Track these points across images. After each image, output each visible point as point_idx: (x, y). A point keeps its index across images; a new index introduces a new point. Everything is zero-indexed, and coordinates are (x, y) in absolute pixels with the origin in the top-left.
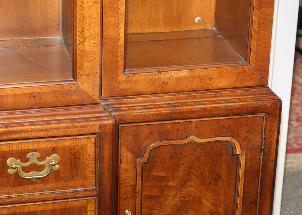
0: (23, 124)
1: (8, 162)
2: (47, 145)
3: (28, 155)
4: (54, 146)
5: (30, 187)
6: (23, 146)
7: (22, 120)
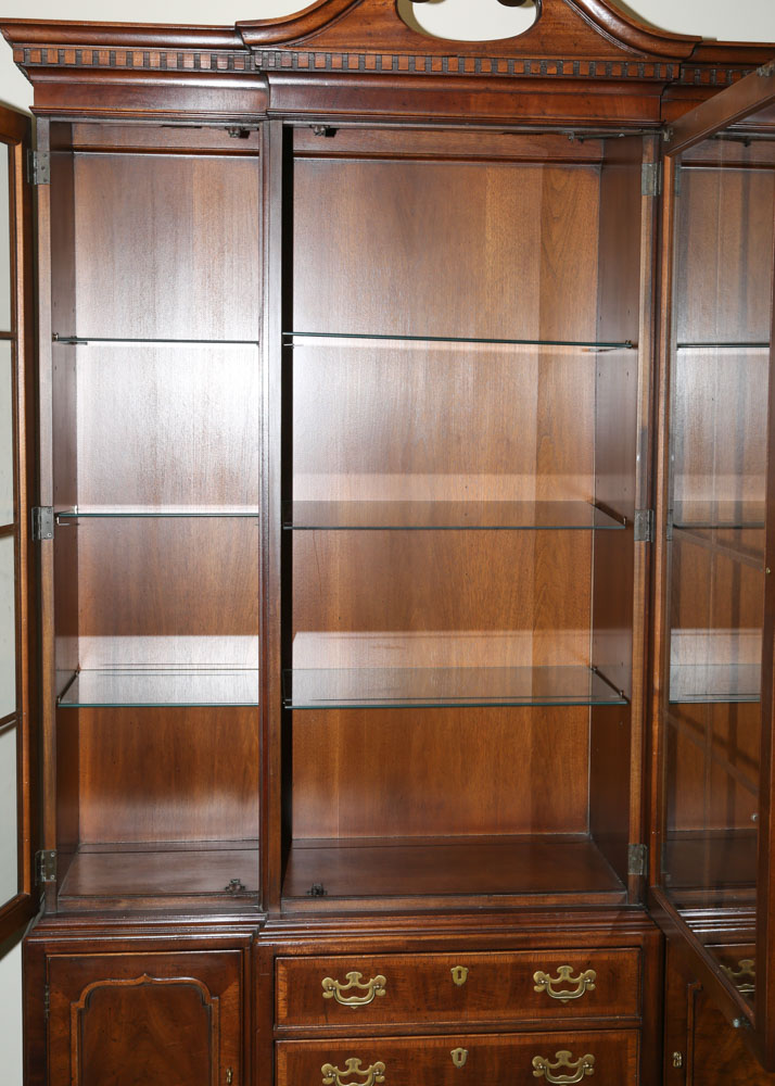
0: (554, 930)
1: (536, 976)
2: (581, 957)
3: (559, 969)
4: (590, 959)
5: (560, 1011)
6: (553, 957)
7: (553, 925)
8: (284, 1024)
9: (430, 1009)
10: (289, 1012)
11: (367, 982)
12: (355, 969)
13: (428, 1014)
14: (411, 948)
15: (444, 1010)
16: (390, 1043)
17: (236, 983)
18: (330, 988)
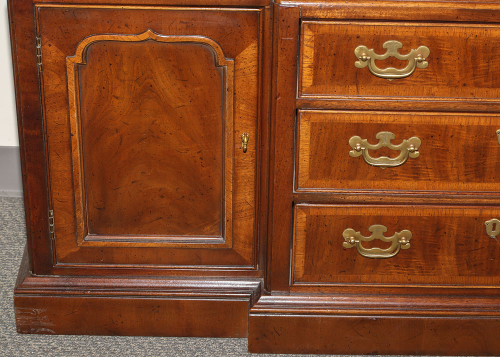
8: (308, 92)
9: (477, 85)
10: (314, 80)
11: (407, 52)
12: (394, 38)
13: (474, 90)
14: (463, 17)
15: (493, 87)
16: (428, 119)
17: (254, 44)
18: (364, 57)
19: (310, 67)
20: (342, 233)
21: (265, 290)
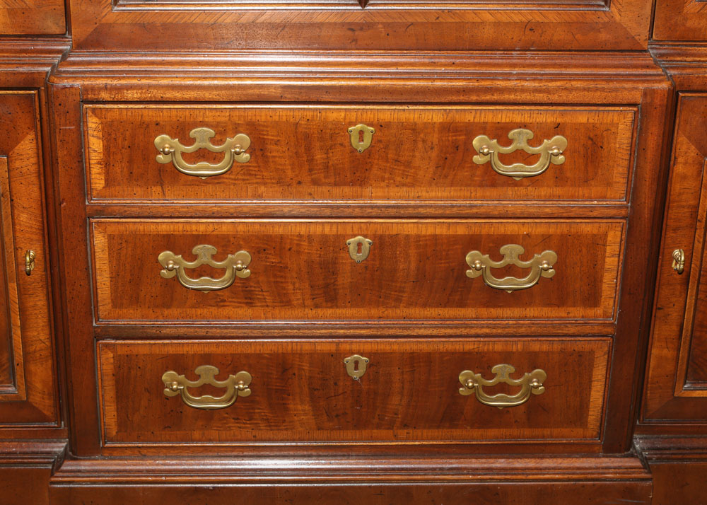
0: (507, 77)
1: (476, 142)
2: (546, 117)
3: (512, 134)
4: (559, 120)
5: (510, 191)
6: (504, 115)
7: (507, 70)
8: (100, 196)
9: (315, 183)
10: (106, 180)
11: (221, 142)
12: (203, 124)
13: (313, 189)
14: (289, 96)
15: (336, 184)
16: (257, 227)
17: (31, 136)
18: (167, 150)
19: (99, 163)
20: (161, 377)
21: (70, 453)
